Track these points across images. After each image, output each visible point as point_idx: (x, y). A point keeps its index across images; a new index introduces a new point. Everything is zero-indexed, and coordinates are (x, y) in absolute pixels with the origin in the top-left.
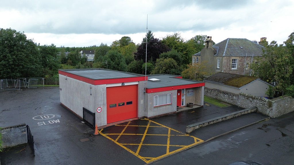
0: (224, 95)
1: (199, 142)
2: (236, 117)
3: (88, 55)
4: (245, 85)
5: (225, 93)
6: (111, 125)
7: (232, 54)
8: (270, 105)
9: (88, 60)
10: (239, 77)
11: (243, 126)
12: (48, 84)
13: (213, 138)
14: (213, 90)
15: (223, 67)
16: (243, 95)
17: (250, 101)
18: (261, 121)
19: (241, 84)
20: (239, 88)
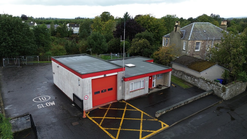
0: (188, 77)
1: (165, 127)
2: (195, 100)
3: (74, 28)
4: (205, 69)
5: (188, 75)
6: (96, 108)
7: (196, 38)
8: (224, 90)
9: (74, 33)
10: (200, 62)
11: (201, 110)
12: (42, 61)
13: (176, 123)
14: (178, 71)
15: (188, 49)
16: (203, 79)
17: (208, 84)
18: (216, 104)
19: (202, 69)
20: (200, 72)
